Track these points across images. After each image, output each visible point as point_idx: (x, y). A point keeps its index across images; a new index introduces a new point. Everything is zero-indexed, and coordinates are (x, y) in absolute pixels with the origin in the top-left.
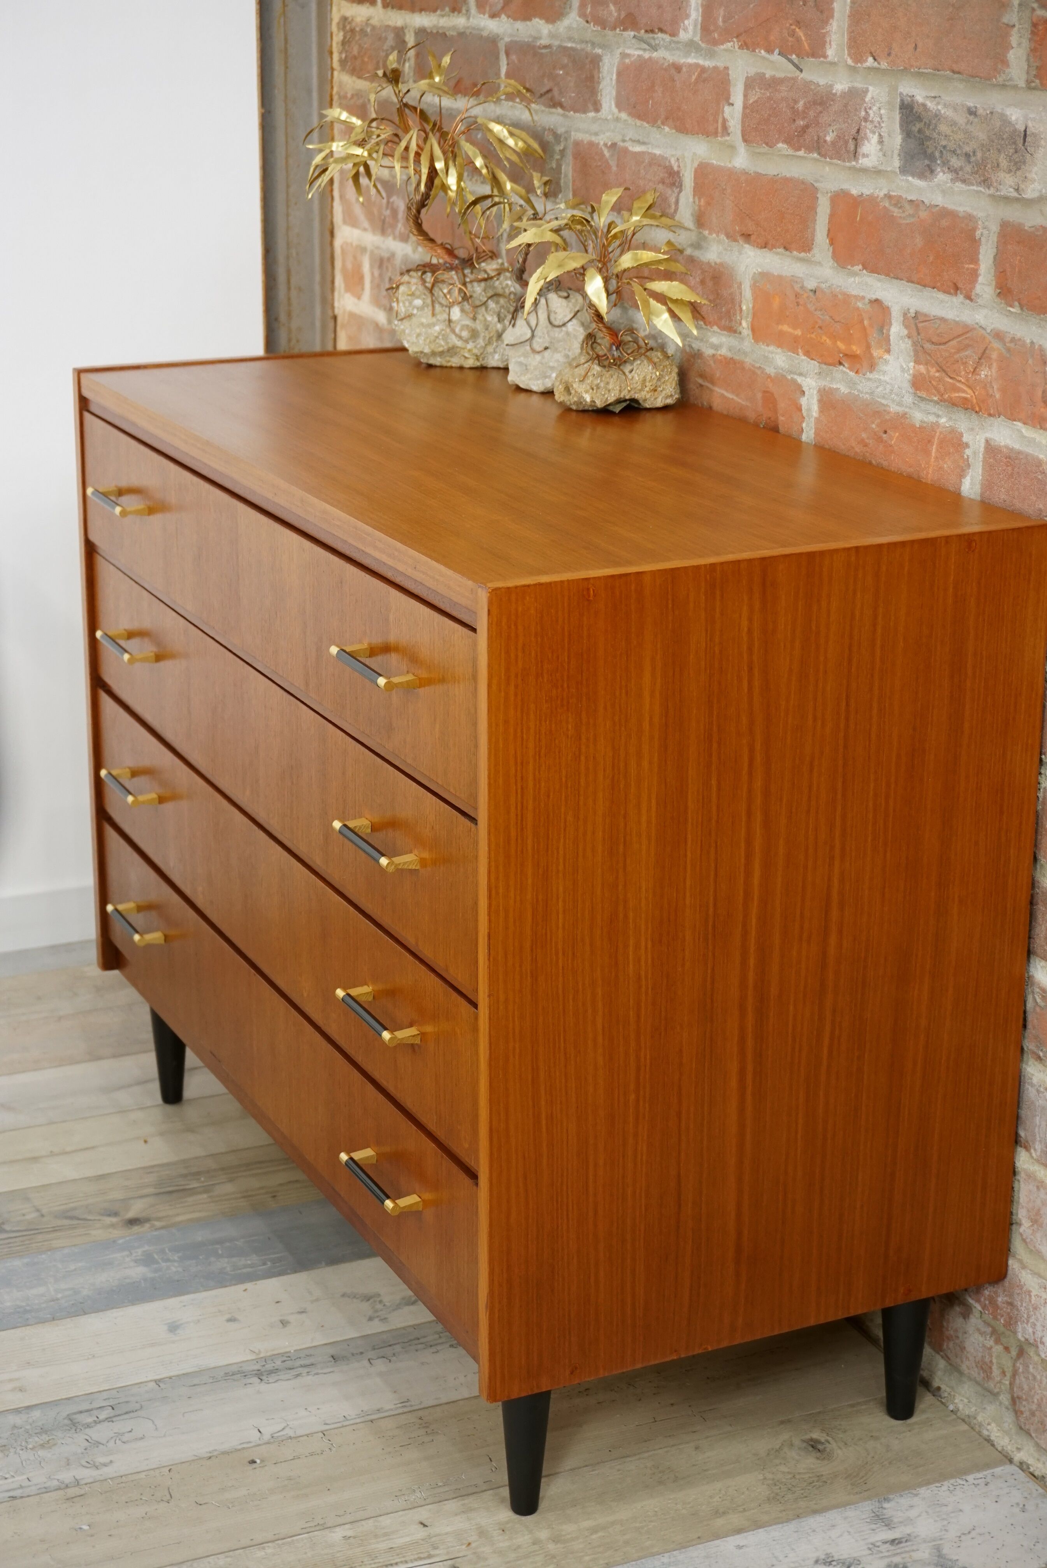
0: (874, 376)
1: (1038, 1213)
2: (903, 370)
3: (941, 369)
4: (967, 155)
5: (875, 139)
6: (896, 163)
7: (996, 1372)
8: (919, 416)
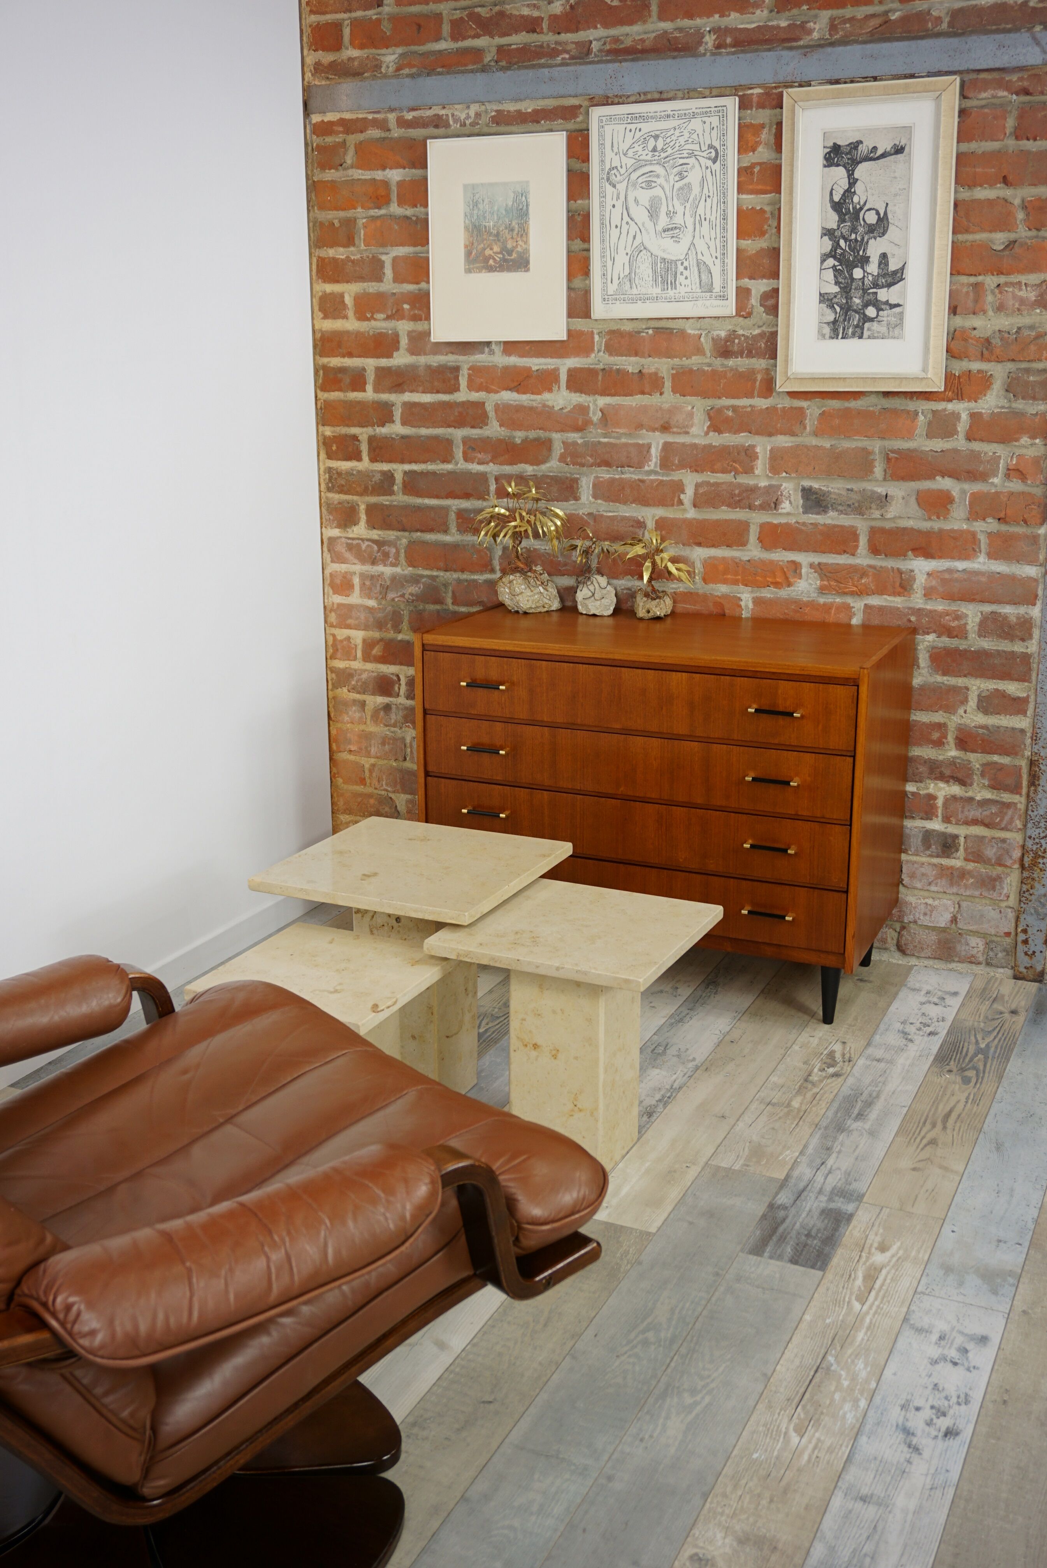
0: (792, 588)
1: (914, 873)
2: (811, 584)
3: (837, 581)
4: (849, 506)
5: (788, 502)
6: (801, 510)
7: (889, 940)
8: (822, 600)
